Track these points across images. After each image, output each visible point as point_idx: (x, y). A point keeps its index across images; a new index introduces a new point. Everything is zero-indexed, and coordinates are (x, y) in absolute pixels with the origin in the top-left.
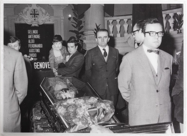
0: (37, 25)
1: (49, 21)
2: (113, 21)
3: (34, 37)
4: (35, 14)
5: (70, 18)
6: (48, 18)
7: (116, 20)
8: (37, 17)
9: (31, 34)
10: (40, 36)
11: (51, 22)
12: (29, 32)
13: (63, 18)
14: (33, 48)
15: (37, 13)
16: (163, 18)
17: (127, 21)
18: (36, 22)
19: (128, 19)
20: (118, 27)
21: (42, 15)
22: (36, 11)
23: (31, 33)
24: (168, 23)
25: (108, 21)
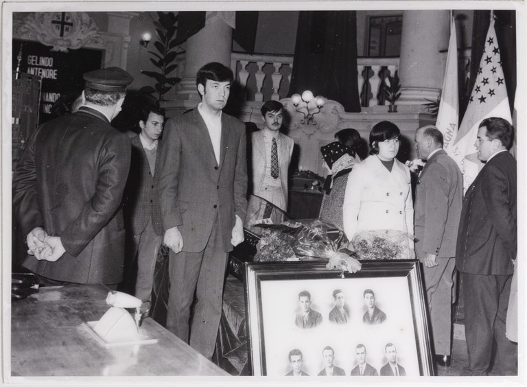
0: (64, 49)
1: (96, 42)
2: (249, 63)
3: (41, 74)
4: (63, 23)
5: (147, 42)
6: (94, 36)
7: (256, 63)
8: (67, 29)
9: (35, 66)
10: (56, 72)
11: (99, 46)
12: (31, 62)
13: (128, 39)
15: (69, 21)
16: (357, 73)
17: (280, 69)
18: (65, 43)
19: (282, 64)
20: (260, 78)
21: (81, 28)
22: (66, 15)
23: (34, 62)
24: (367, 85)
25: (238, 62)
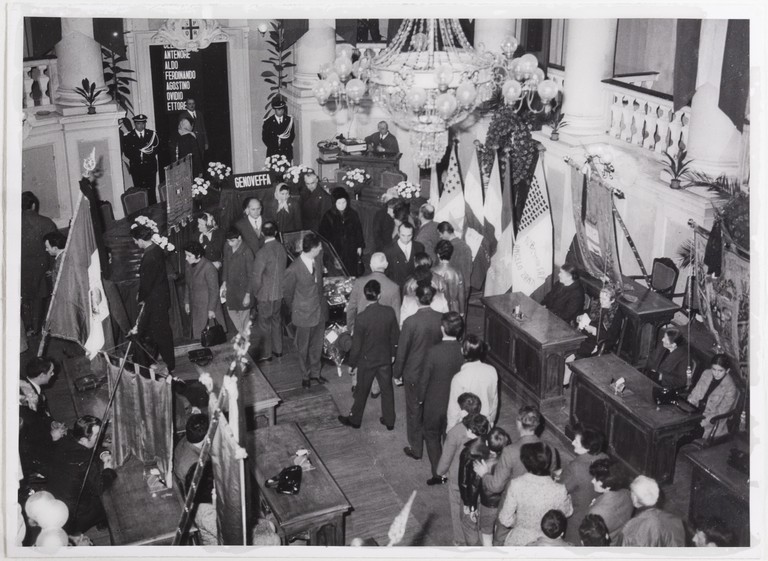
0: (195, 50)
3: (176, 56)
4: (191, 28)
5: (264, 33)
8: (195, 33)
11: (223, 41)
14: (176, 81)
15: (196, 25)
18: (195, 45)
21: (206, 29)
22: (193, 21)
